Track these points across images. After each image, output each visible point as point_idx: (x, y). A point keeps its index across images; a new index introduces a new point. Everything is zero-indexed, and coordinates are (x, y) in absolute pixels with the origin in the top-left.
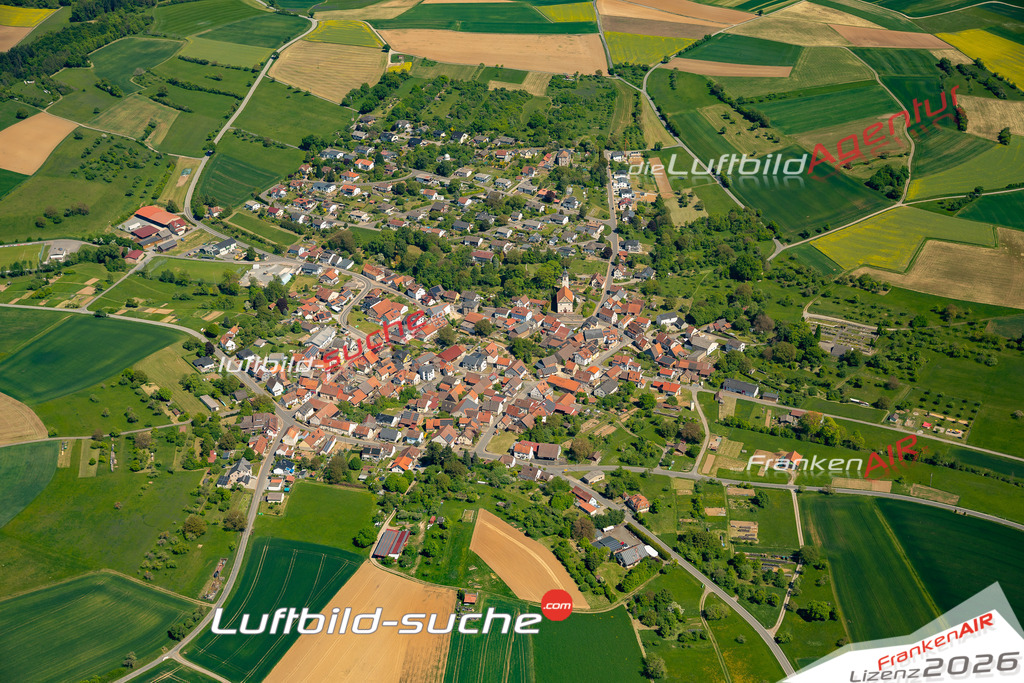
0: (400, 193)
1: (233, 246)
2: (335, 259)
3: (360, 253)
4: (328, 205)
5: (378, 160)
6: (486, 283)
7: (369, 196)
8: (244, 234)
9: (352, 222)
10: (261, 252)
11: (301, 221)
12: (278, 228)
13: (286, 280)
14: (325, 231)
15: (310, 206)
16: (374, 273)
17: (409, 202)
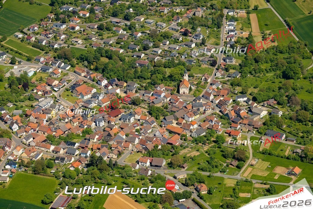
0: (102, 30)
1: (4, 56)
2: (60, 64)
3: (75, 61)
4: (60, 35)
5: (92, 11)
6: (142, 77)
7: (84, 31)
8: (12, 50)
9: (72, 44)
10: (19, 60)
11: (44, 44)
12: (31, 47)
13: (31, 74)
14: (56, 49)
15: (50, 36)
16: (80, 72)
17: (106, 34)
